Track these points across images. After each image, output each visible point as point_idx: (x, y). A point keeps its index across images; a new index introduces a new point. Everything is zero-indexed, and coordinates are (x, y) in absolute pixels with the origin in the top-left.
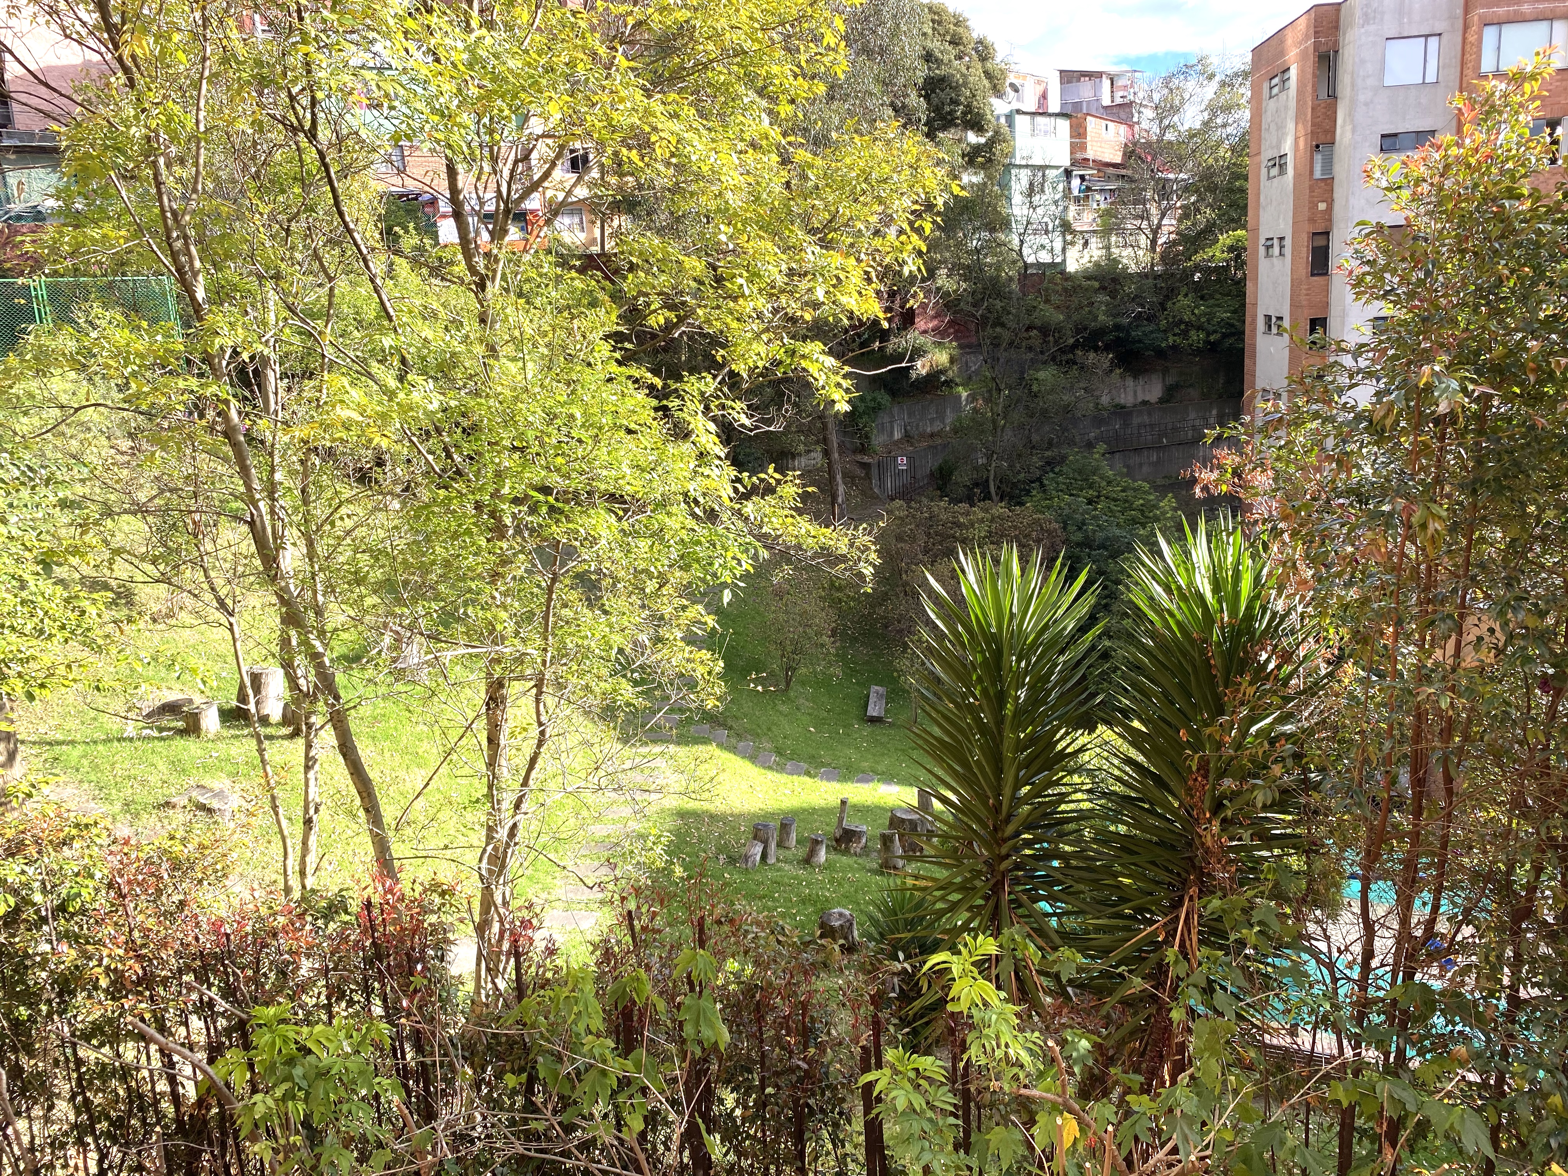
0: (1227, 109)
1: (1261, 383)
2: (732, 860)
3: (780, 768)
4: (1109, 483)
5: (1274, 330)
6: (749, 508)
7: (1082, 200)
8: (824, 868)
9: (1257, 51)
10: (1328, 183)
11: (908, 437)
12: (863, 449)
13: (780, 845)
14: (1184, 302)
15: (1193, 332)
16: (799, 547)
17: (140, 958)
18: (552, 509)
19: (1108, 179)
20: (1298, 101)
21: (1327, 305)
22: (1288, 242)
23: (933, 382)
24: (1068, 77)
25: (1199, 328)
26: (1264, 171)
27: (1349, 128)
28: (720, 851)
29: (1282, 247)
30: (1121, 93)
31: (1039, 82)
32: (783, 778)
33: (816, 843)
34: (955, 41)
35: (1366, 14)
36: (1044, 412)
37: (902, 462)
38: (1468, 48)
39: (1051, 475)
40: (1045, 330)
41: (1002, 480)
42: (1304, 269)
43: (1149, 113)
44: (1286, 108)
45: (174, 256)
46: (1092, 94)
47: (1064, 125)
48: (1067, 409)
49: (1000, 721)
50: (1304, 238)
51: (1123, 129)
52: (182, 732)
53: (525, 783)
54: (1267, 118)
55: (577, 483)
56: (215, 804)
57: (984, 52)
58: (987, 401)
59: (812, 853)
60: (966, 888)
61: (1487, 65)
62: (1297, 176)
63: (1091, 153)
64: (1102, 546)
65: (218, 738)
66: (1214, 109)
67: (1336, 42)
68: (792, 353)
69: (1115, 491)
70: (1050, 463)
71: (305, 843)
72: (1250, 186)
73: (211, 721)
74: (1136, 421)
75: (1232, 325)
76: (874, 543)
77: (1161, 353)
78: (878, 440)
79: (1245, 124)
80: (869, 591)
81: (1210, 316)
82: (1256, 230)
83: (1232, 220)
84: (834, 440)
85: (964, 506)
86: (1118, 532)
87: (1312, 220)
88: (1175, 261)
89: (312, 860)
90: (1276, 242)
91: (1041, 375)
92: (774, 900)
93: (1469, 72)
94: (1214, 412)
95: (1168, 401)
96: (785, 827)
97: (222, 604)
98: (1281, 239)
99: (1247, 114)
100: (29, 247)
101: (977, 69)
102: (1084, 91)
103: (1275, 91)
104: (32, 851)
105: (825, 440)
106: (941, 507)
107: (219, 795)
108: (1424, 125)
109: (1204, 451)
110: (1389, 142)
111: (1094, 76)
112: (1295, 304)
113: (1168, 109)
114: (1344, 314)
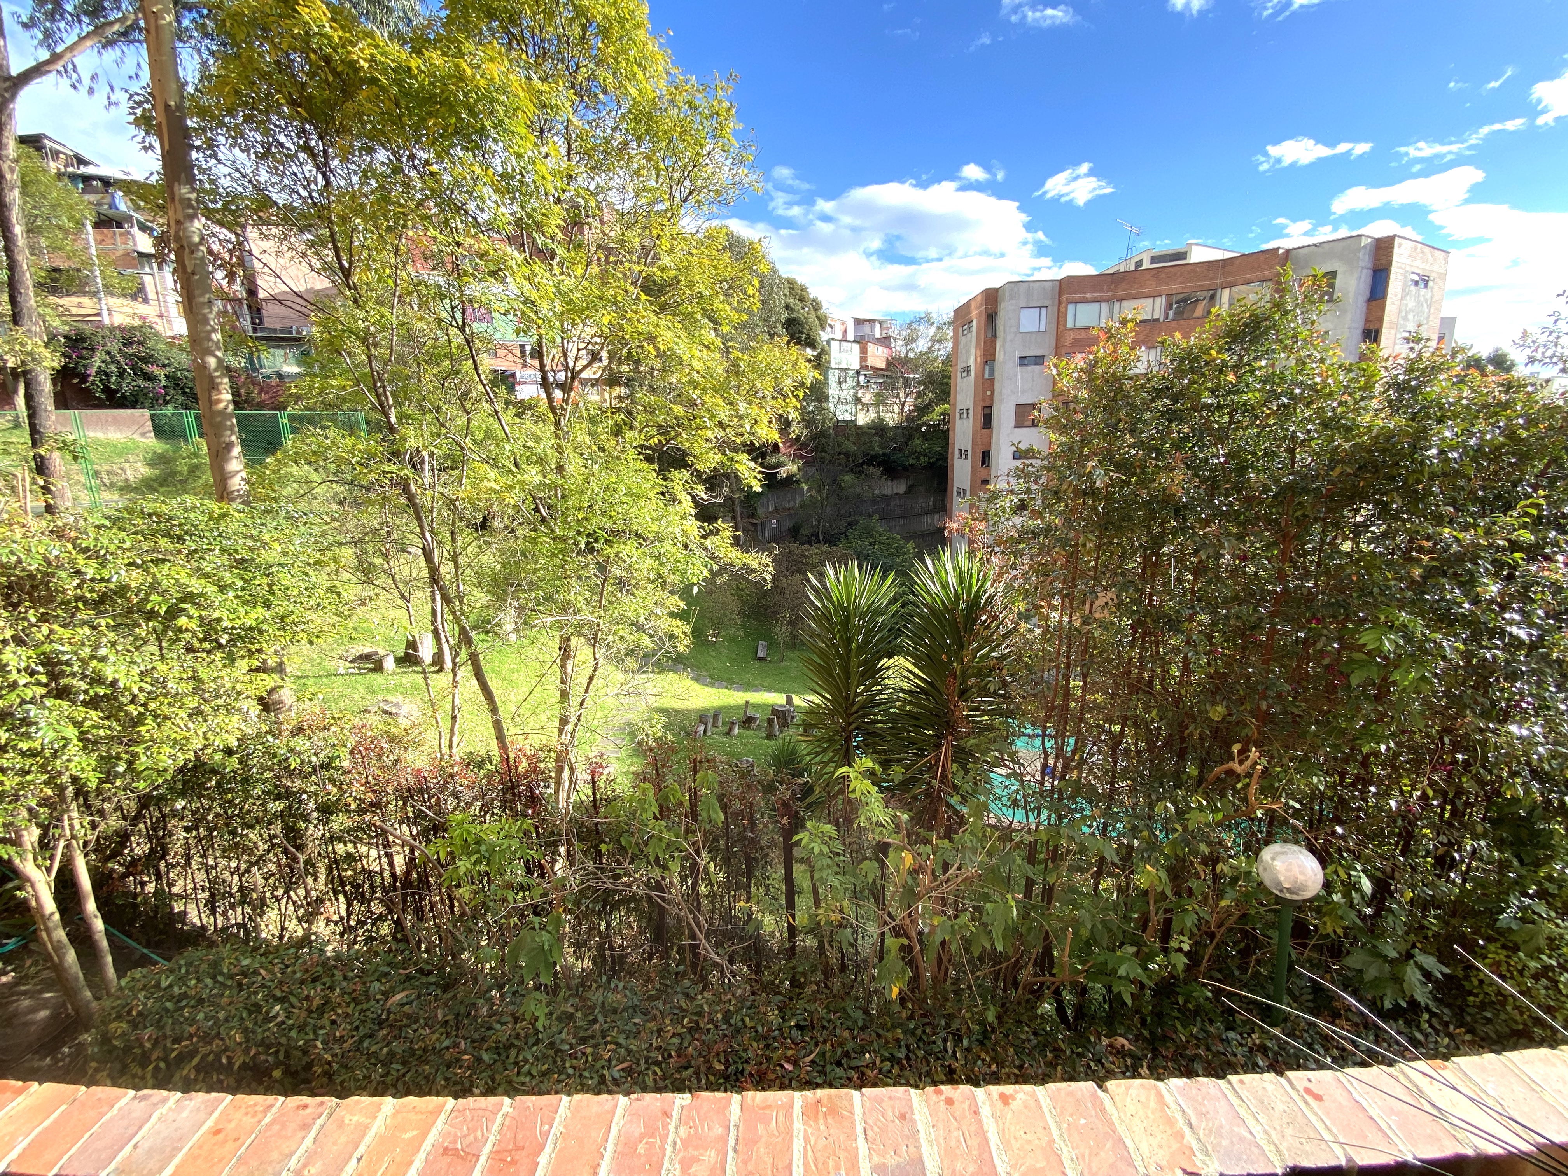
0: (940, 341)
1: (956, 485)
2: (688, 734)
3: (712, 685)
4: (880, 536)
5: (963, 457)
6: (708, 543)
7: (866, 387)
8: (737, 737)
9: (956, 311)
10: (992, 381)
11: (776, 509)
12: (753, 516)
13: (713, 725)
14: (918, 441)
15: (922, 458)
16: (731, 564)
17: (374, 791)
18: (606, 541)
19: (878, 376)
20: (977, 338)
21: (990, 444)
22: (971, 411)
23: (789, 480)
24: (859, 322)
25: (925, 455)
26: (959, 374)
27: (1002, 353)
28: (681, 729)
29: (968, 414)
30: (885, 331)
31: (844, 324)
32: (713, 690)
33: (733, 724)
34: (802, 299)
35: (1010, 295)
36: (847, 498)
37: (774, 522)
38: (1060, 314)
39: (851, 531)
40: (847, 455)
41: (826, 533)
42: (979, 424)
43: (900, 343)
44: (971, 341)
45: (378, 396)
46: (870, 331)
47: (856, 347)
48: (859, 496)
49: (848, 652)
50: (979, 409)
51: (886, 350)
52: (373, 670)
53: (586, 691)
54: (961, 346)
55: (620, 526)
56: (394, 710)
57: (816, 306)
58: (819, 492)
59: (731, 729)
60: (831, 740)
61: (1070, 324)
62: (976, 377)
63: (869, 363)
65: (394, 673)
66: (933, 340)
67: (996, 308)
68: (732, 460)
69: (883, 539)
70: (850, 525)
71: (452, 730)
72: (952, 382)
73: (389, 664)
74: (893, 503)
76: (769, 563)
77: (905, 468)
78: (761, 511)
79: (949, 349)
80: (768, 588)
81: (931, 449)
82: (955, 404)
83: (943, 399)
84: (738, 509)
85: (807, 546)
87: (983, 400)
88: (913, 421)
89: (456, 740)
90: (965, 411)
91: (846, 478)
93: (1061, 327)
94: (932, 499)
95: (909, 493)
96: (716, 716)
97: (403, 596)
98: (968, 410)
99: (951, 345)
100: (294, 390)
101: (813, 315)
102: (866, 329)
103: (965, 332)
104: (308, 732)
105: (733, 511)
106: (795, 547)
107: (397, 705)
108: (1039, 353)
109: (927, 519)
110: (1024, 361)
111: (872, 322)
112: (974, 444)
113: (910, 340)
114: (999, 449)
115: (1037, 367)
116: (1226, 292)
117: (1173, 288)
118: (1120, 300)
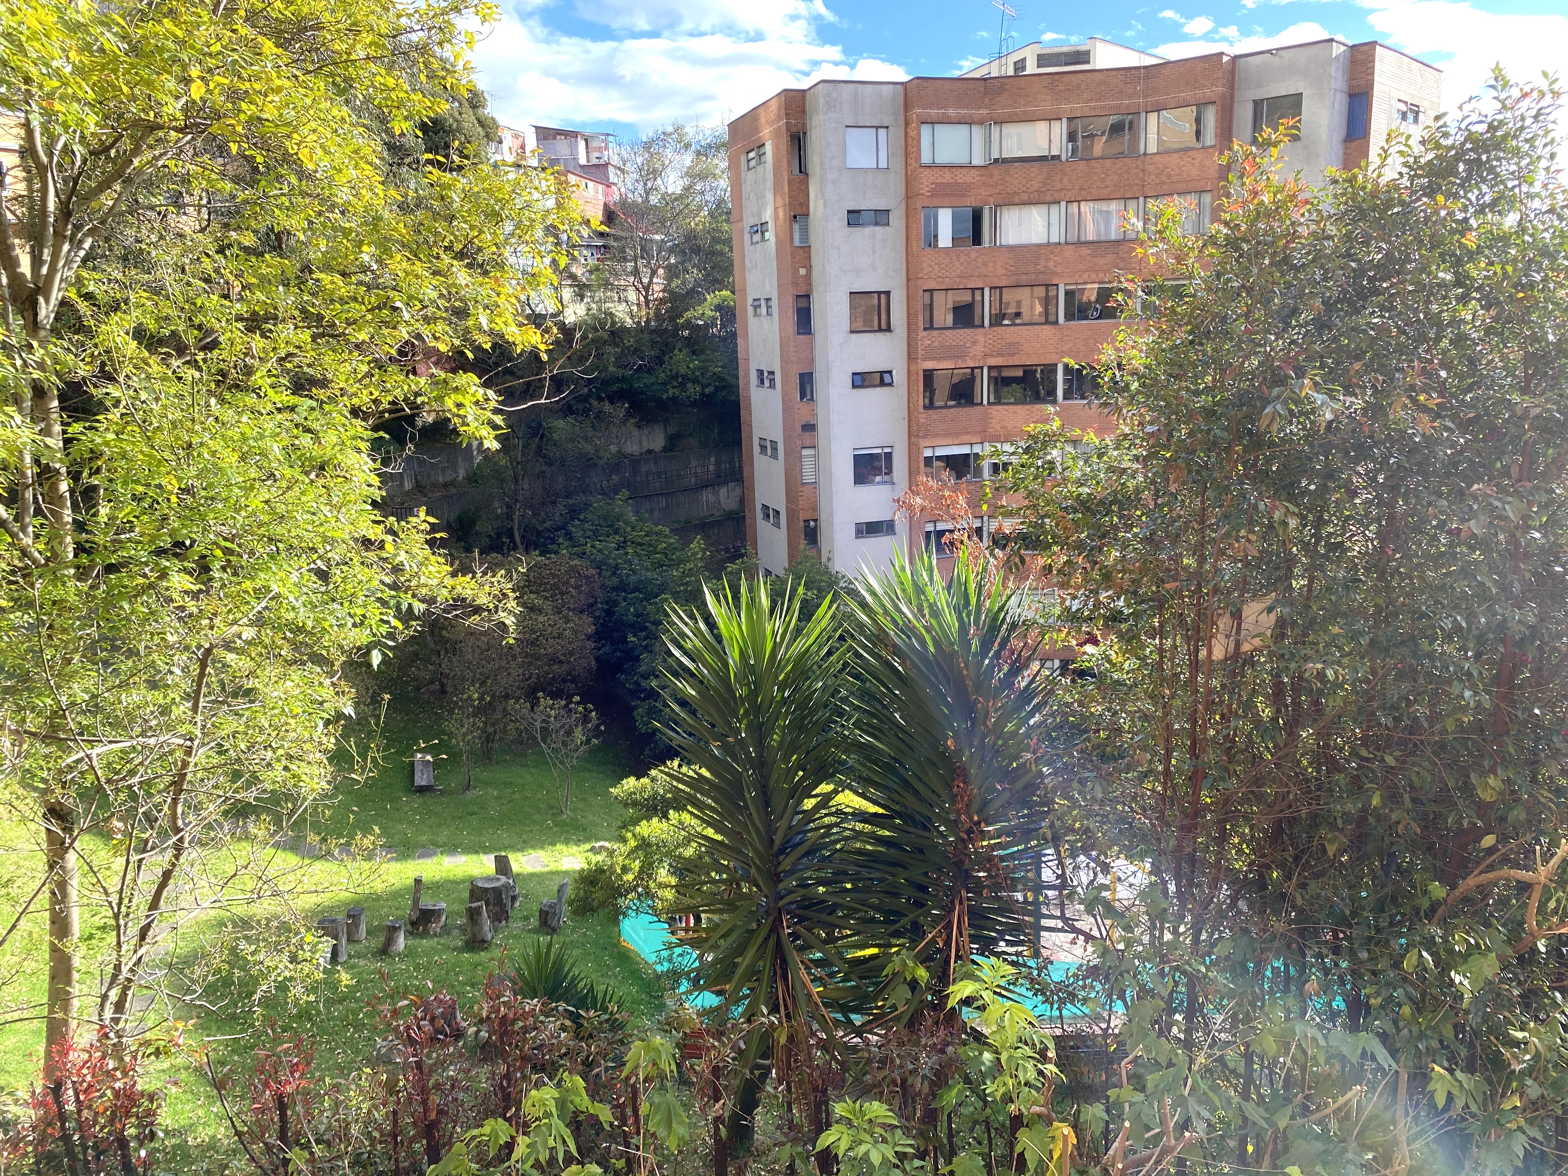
0: (704, 177)
1: (757, 433)
4: (633, 529)
5: (767, 383)
8: (403, 956)
9: (733, 126)
10: (806, 249)
13: (350, 940)
14: (679, 357)
15: (689, 385)
19: (594, 236)
20: (775, 175)
21: (812, 361)
22: (774, 303)
24: (545, 134)
25: (695, 381)
26: (747, 237)
27: (821, 202)
29: (768, 307)
30: (598, 155)
31: (516, 136)
33: (393, 930)
35: (828, 103)
36: (562, 461)
38: (910, 141)
39: (577, 522)
41: (527, 529)
42: (791, 326)
43: (629, 176)
44: (764, 180)
46: (568, 152)
48: (584, 458)
50: (790, 300)
51: (601, 189)
54: (746, 188)
57: (473, 101)
59: (390, 941)
61: (926, 158)
62: (779, 243)
64: (636, 590)
66: (691, 175)
67: (804, 125)
69: (638, 535)
70: (574, 513)
72: (733, 250)
74: (644, 469)
75: (724, 379)
76: (513, 591)
77: (662, 405)
79: (722, 192)
80: (512, 641)
81: (704, 370)
82: (744, 290)
83: (716, 281)
86: (649, 575)
87: (795, 284)
88: (667, 318)
90: (763, 303)
91: (561, 426)
92: (357, 1000)
93: (912, 162)
94: (713, 460)
95: (671, 450)
96: (352, 918)
98: (768, 300)
99: (725, 184)
101: (469, 117)
102: (561, 148)
103: (753, 163)
108: (881, 205)
109: (707, 496)
110: (854, 218)
111: (570, 135)
112: (784, 361)
113: (650, 173)
114: (828, 370)
115: (879, 230)
116: (1153, 118)
117: (1077, 107)
118: (1000, 122)
